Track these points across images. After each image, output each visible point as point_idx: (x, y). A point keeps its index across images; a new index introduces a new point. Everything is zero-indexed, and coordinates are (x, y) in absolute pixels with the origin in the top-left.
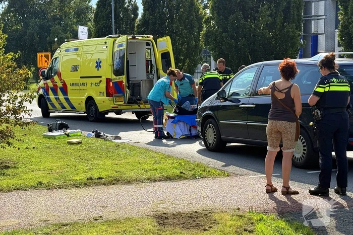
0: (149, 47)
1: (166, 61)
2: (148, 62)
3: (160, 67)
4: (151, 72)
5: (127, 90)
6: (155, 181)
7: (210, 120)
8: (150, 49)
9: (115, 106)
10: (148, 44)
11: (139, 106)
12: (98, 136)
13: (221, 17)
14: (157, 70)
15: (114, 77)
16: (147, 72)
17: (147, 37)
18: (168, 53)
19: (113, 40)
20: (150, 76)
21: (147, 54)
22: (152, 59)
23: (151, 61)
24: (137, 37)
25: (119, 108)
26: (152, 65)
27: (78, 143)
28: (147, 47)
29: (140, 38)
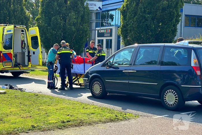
0: (23, 33)
1: (34, 42)
2: (23, 42)
3: (30, 45)
4: (24, 48)
5: (14, 58)
6: (105, 122)
7: (97, 79)
8: (24, 34)
9: (4, 68)
10: (22, 31)
11: (20, 68)
12: (11, 88)
13: (47, 18)
14: (28, 46)
15: (4, 50)
16: (22, 48)
17: (23, 27)
18: (37, 37)
19: (3, 27)
20: (23, 50)
21: (22, 37)
22: (25, 40)
23: (24, 41)
24: (17, 26)
25: (6, 69)
26: (24, 43)
27: (5, 93)
28: (22, 33)
29: (19, 27)
